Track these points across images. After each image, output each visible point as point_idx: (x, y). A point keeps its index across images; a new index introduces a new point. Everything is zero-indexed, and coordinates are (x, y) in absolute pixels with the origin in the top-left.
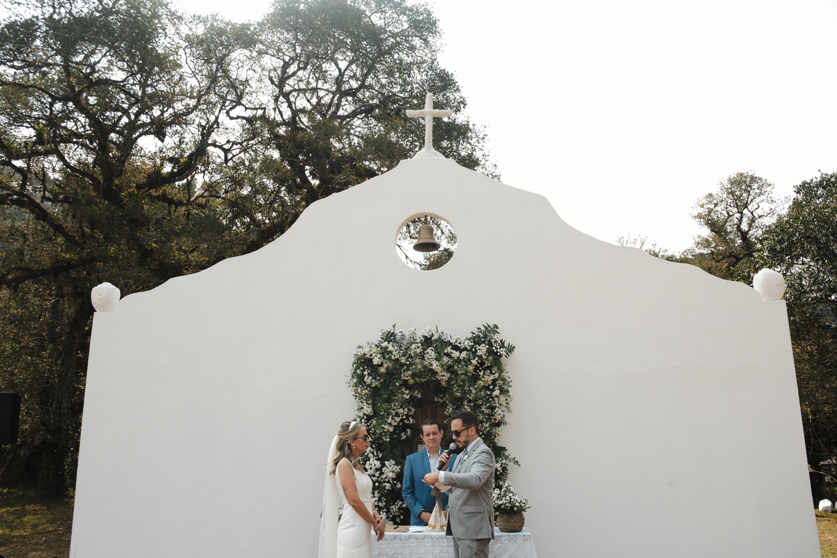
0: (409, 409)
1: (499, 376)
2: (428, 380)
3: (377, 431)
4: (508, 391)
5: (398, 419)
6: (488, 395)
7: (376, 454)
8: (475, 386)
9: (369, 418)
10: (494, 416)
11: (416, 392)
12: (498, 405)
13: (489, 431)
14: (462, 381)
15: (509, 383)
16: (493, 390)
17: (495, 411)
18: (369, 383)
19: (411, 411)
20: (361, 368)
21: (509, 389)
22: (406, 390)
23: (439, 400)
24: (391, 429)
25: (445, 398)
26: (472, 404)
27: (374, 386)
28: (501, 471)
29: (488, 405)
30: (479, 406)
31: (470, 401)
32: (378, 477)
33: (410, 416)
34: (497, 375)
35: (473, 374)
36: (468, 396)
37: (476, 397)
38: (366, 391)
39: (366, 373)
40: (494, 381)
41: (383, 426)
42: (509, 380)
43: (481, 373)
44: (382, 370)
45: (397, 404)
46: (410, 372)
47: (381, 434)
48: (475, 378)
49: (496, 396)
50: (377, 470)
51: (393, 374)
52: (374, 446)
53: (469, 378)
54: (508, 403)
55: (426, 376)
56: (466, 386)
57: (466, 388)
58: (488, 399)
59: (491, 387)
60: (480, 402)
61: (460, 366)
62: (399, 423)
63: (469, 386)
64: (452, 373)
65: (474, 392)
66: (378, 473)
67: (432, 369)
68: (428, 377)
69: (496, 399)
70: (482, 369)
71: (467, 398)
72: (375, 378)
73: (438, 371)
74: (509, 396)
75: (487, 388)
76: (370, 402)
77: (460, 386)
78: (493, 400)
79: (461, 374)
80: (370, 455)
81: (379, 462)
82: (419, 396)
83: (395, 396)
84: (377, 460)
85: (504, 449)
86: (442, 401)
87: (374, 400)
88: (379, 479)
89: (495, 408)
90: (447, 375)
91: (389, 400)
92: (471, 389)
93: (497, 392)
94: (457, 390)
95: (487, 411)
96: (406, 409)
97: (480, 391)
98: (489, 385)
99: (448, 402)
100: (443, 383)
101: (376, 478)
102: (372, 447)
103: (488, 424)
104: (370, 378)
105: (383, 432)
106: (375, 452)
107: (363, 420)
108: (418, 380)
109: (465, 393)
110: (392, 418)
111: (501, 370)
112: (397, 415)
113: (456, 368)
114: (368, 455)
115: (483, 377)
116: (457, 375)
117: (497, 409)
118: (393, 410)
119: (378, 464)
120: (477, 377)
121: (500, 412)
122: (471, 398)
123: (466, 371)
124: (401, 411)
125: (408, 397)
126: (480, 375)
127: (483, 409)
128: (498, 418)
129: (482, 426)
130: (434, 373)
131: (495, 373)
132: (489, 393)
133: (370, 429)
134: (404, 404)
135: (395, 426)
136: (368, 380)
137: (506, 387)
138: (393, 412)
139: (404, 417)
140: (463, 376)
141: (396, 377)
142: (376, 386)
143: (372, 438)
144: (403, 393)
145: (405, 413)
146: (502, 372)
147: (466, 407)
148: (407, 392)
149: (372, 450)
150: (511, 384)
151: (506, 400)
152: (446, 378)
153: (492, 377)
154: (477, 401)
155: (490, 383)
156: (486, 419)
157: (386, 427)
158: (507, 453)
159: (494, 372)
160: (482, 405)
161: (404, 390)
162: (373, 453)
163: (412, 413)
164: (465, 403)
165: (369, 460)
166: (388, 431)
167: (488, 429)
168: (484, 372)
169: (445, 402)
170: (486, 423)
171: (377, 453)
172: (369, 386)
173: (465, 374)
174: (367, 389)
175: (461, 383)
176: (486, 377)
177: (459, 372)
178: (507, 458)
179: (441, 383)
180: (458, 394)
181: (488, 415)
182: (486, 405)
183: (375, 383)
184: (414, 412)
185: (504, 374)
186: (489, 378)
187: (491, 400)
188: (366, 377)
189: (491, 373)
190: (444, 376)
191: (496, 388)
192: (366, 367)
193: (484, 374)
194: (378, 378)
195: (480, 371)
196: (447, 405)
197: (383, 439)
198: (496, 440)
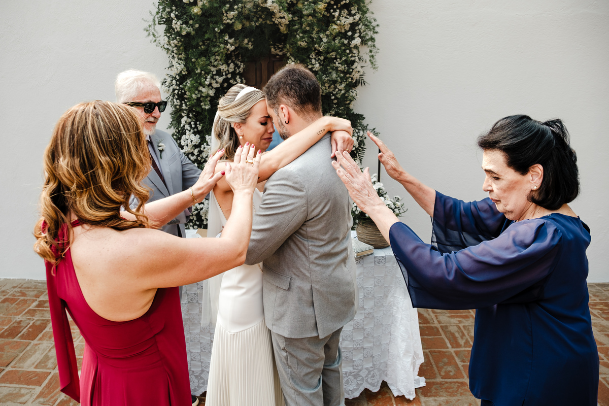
0: (236, 66)
1: (360, 19)
2: (261, 24)
3: (194, 96)
4: (372, 39)
5: (220, 79)
6: (343, 44)
7: (193, 126)
8: (328, 32)
9: (182, 79)
10: (350, 73)
11: (246, 41)
12: (357, 60)
13: (344, 94)
14: (309, 25)
15: (374, 28)
16: (352, 38)
17: (354, 67)
18: (179, 30)
19: (239, 67)
20: (168, 10)
21: (375, 36)
22: (230, 38)
23: (278, 52)
24: (212, 93)
25: (285, 50)
26: (322, 58)
27: (184, 33)
28: (357, 146)
29: (344, 59)
30: (332, 60)
31: (319, 53)
32: (198, 156)
33: (239, 74)
34: (357, 17)
35: (324, 15)
36: (316, 46)
37: (328, 48)
38: (175, 42)
39: (172, 15)
40: (353, 26)
41: (201, 88)
42: (374, 24)
43: (337, 14)
44: (196, 10)
45: (217, 57)
46: (232, 14)
47: (198, 99)
48: (327, 21)
49: (356, 47)
50: (195, 146)
51: (211, 15)
52: (191, 115)
53: (319, 20)
54: (373, 56)
55: (258, 19)
56: (314, 32)
57: (314, 35)
58: (345, 50)
59: (350, 34)
60: (333, 55)
61: (306, 3)
62: (222, 84)
63: (318, 33)
64: (294, 13)
65: (325, 40)
66: (197, 150)
67: (266, 8)
68: (261, 20)
69: (355, 51)
70: (337, 8)
71: (315, 49)
72: (186, 23)
73: (275, 11)
74: (374, 46)
75: (343, 35)
76: (183, 56)
77: (305, 32)
78: (351, 52)
79: (308, 16)
80: (187, 127)
81: (198, 136)
82: (250, 47)
83: (215, 46)
84: (195, 133)
85: (361, 117)
86: (281, 54)
87: (187, 54)
88: (199, 158)
89: (353, 62)
90: (288, 17)
91: (206, 54)
92: (322, 35)
93: (357, 41)
94: (302, 38)
95: (342, 68)
96: (232, 65)
97: (334, 40)
98: (346, 32)
99: (288, 54)
100: (283, 29)
101: (195, 157)
102: (188, 117)
103: (343, 85)
104: (180, 22)
105: (201, 96)
106: (192, 123)
107: (174, 82)
108: (247, 24)
109: (312, 42)
110: (212, 78)
111: (363, 11)
112: (219, 73)
113: (300, 6)
114: (184, 126)
115: (338, 19)
116: (301, 16)
117: (356, 64)
118: (214, 66)
119: (196, 139)
120: (330, 19)
121: (359, 69)
122: (321, 49)
123: (314, 10)
124: (224, 67)
125: (233, 48)
126: (334, 17)
127: (337, 65)
128: (356, 76)
129: (336, 88)
130: (270, 14)
131: (355, 15)
132: (346, 42)
133: (185, 93)
134: (228, 58)
135: (216, 89)
136: (177, 25)
137: (370, 34)
138: (213, 69)
139: (229, 76)
140: (310, 18)
141: (215, 19)
142: (188, 34)
143: (186, 106)
144: (226, 43)
145: (231, 71)
146: (364, 13)
147: (313, 61)
148: (231, 41)
149: (189, 120)
150: (377, 29)
151: (371, 51)
152: (285, 21)
153: (351, 20)
154: (329, 53)
155: (347, 28)
156: (341, 78)
157: (204, 90)
158: (364, 122)
159: (353, 12)
160: (336, 58)
161: (227, 38)
162: (190, 124)
163: (241, 70)
164: (313, 55)
165: (185, 134)
166: (208, 95)
167: (343, 92)
168: (340, 12)
169: (285, 55)
170: (341, 83)
171: (196, 124)
172: (178, 34)
173: (314, 14)
174: (176, 38)
175: (308, 28)
176: (343, 20)
177: (305, 12)
178: (364, 128)
179: (279, 29)
180: (303, 44)
181: (342, 72)
182: (341, 59)
183: (186, 30)
184: (244, 69)
185: (368, 15)
186: (347, 21)
187: (348, 51)
188: (174, 22)
189: (350, 14)
190: (283, 18)
191: (357, 35)
192: (174, 8)
193: (340, 15)
194: (191, 22)
195: (335, 11)
196: (288, 58)
197: (201, 106)
198: (351, 106)
